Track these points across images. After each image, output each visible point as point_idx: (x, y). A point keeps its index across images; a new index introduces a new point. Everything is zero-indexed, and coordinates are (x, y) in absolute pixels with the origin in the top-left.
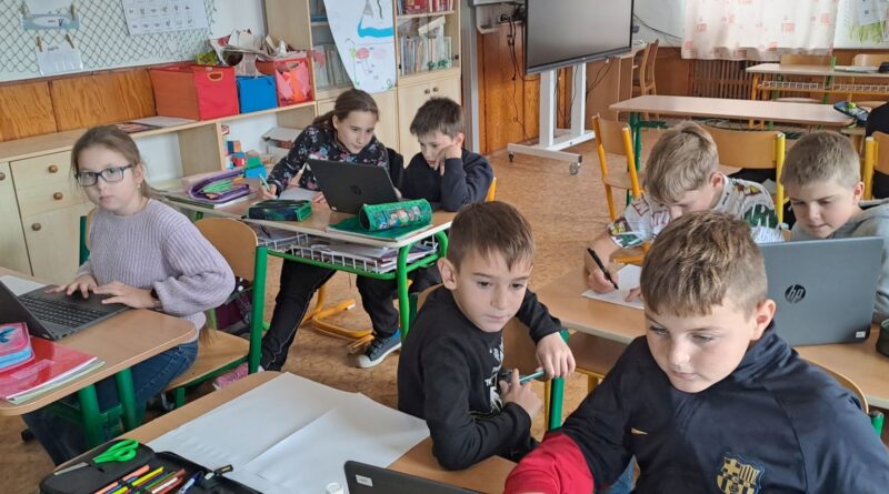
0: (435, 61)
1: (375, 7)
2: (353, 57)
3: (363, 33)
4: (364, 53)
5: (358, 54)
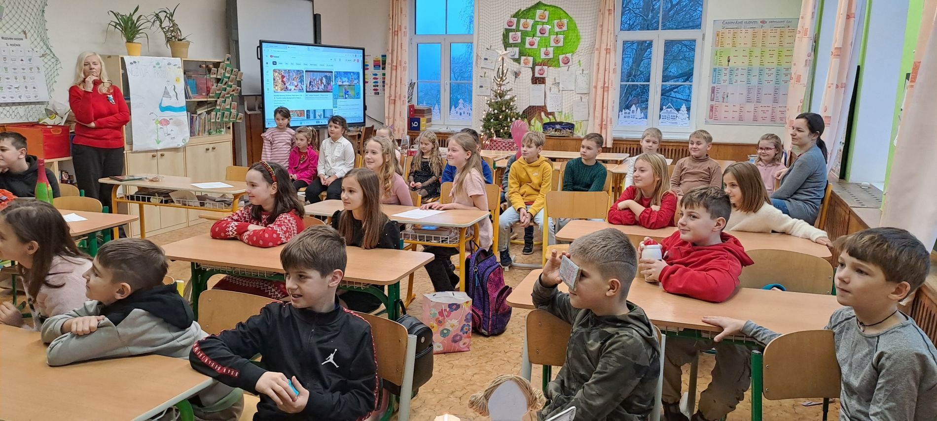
1: (172, 93)
2: (157, 124)
3: (163, 109)
4: (165, 122)
5: (161, 123)
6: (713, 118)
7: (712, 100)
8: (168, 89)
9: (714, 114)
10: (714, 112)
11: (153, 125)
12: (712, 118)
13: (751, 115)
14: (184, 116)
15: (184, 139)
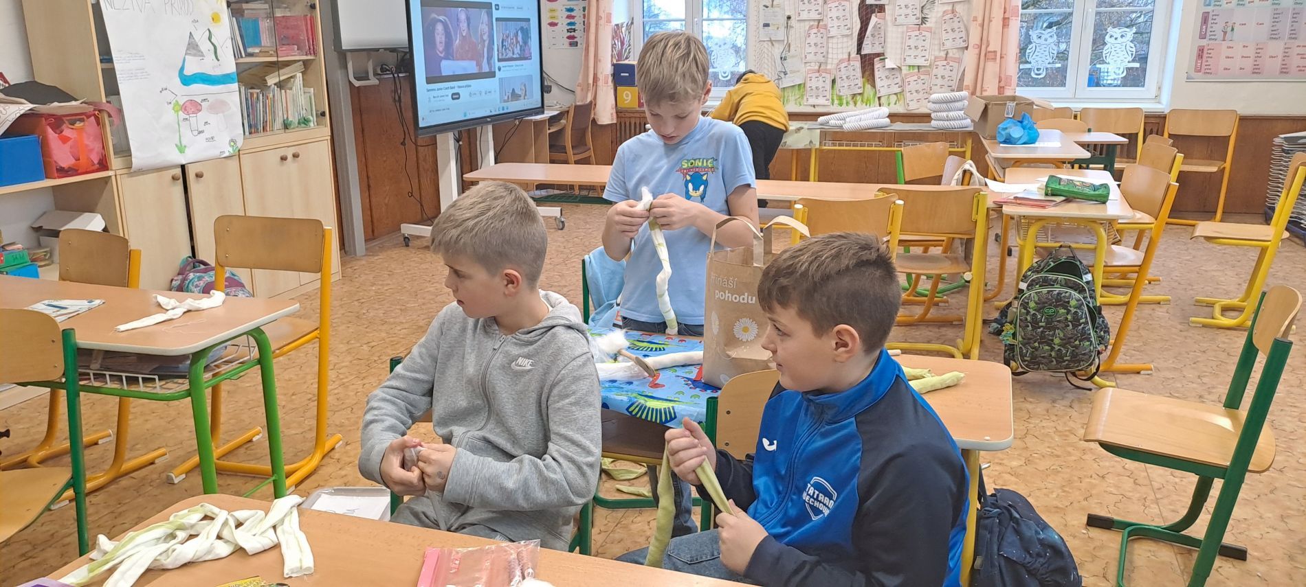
0: (293, 118)
1: (205, 46)
2: (177, 111)
3: (186, 80)
4: (192, 107)
5: (184, 108)
6: (1203, 70)
7: (1202, 37)
8: (197, 37)
9: (1204, 64)
10: (1204, 59)
11: (170, 116)
12: (1200, 71)
13: (1278, 63)
14: (232, 95)
15: (232, 140)
